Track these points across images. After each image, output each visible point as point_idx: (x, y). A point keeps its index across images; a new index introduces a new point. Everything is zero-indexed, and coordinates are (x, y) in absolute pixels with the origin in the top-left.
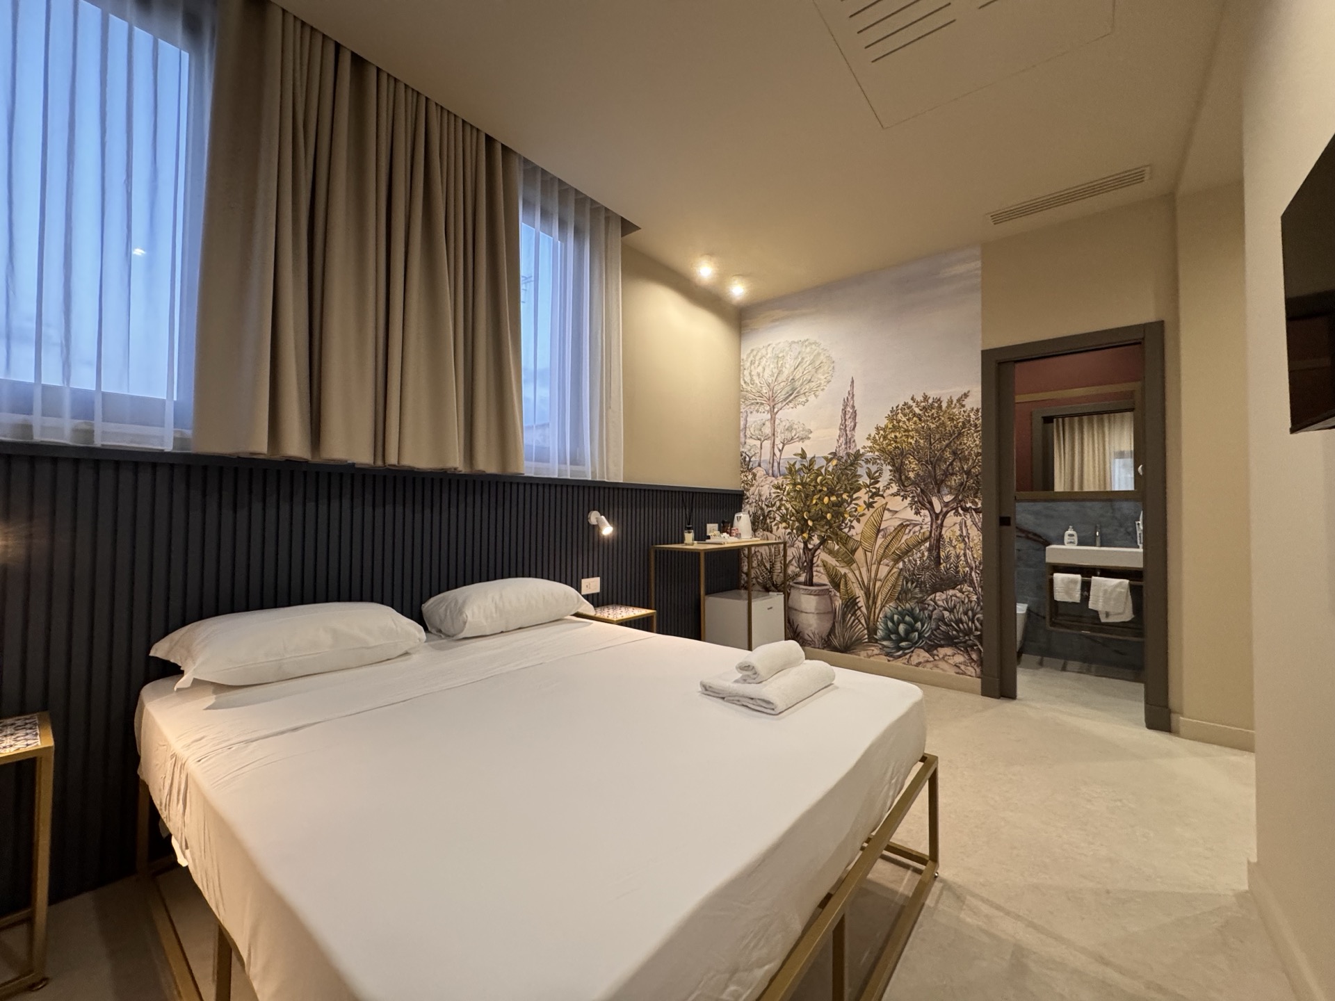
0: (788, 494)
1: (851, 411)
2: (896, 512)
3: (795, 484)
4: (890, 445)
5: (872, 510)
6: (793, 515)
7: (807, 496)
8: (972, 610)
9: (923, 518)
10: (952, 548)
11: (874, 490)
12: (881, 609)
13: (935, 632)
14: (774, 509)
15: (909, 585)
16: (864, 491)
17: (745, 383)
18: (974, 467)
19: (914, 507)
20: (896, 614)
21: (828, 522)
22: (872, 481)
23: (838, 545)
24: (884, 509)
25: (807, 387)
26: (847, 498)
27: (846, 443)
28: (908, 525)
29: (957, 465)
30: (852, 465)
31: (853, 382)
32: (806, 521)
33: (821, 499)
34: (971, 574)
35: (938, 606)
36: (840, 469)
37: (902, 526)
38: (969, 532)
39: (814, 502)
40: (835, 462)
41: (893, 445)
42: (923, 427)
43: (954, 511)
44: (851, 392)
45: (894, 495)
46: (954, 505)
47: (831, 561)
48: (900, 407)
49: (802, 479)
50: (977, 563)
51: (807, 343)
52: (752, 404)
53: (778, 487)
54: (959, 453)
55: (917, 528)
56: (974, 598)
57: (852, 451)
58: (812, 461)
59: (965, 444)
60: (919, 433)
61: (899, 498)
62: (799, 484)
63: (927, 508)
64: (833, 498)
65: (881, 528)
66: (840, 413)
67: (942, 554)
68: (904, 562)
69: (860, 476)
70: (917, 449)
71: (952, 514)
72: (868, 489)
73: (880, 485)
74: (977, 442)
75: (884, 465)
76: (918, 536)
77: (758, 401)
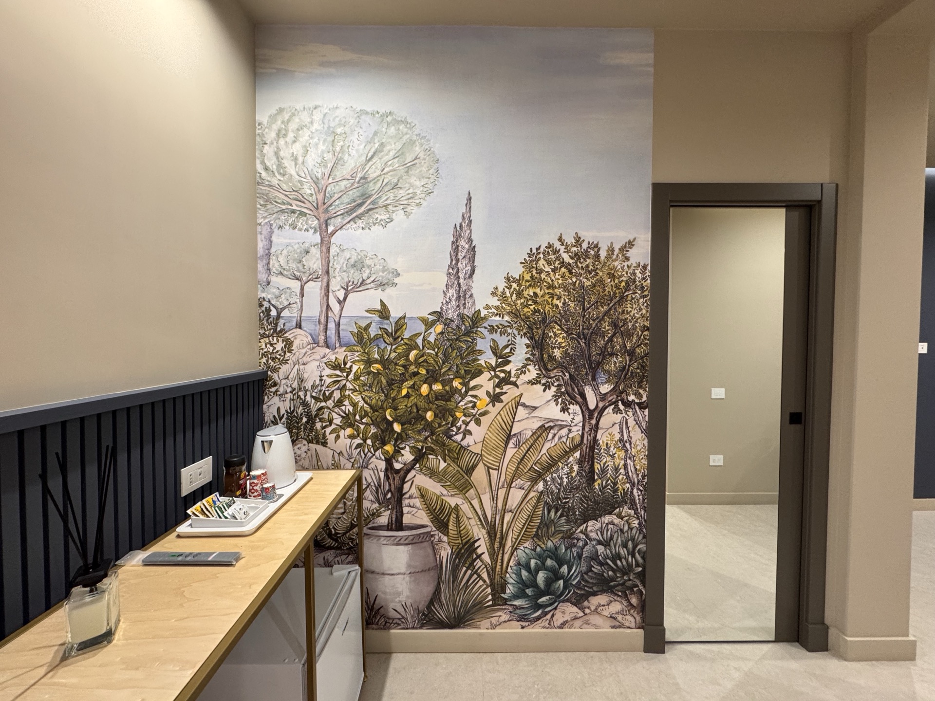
0: (357, 378)
1: (467, 246)
2: (536, 408)
3: (369, 362)
4: (527, 306)
5: (499, 406)
6: (366, 414)
7: (391, 383)
8: (633, 539)
9: (572, 416)
10: (609, 458)
11: (502, 375)
12: (512, 554)
13: (585, 576)
14: (330, 403)
15: (552, 513)
16: (486, 375)
17: (266, 169)
18: (639, 346)
19: (560, 400)
20: (534, 558)
21: (429, 426)
22: (500, 360)
23: (445, 462)
24: (518, 404)
25: (391, 195)
26: (460, 387)
27: (458, 298)
28: (551, 428)
29: (618, 340)
30: (468, 333)
31: (469, 199)
32: (390, 424)
33: (415, 388)
34: (632, 492)
35: (590, 540)
36: (449, 340)
37: (544, 429)
38: (631, 435)
39: (404, 392)
40: (439, 328)
41: (532, 307)
42: (574, 284)
43: (613, 406)
44: (466, 216)
45: (532, 383)
46: (613, 398)
47: (434, 487)
48: (542, 250)
49: (382, 353)
50: (640, 477)
51: (389, 119)
52: (283, 211)
53: (336, 366)
54: (621, 324)
55: (564, 432)
56: (635, 523)
57: (469, 312)
58: (400, 324)
59: (628, 313)
60: (569, 292)
61: (539, 388)
62: (376, 362)
63: (577, 403)
64: (437, 387)
65: (512, 434)
66: (449, 248)
67: (597, 466)
68: (545, 481)
69: (481, 352)
70: (566, 315)
71: (611, 411)
72: (493, 373)
73: (511, 367)
74: (644, 312)
75: (518, 337)
76: (565, 444)
77: (294, 207)
